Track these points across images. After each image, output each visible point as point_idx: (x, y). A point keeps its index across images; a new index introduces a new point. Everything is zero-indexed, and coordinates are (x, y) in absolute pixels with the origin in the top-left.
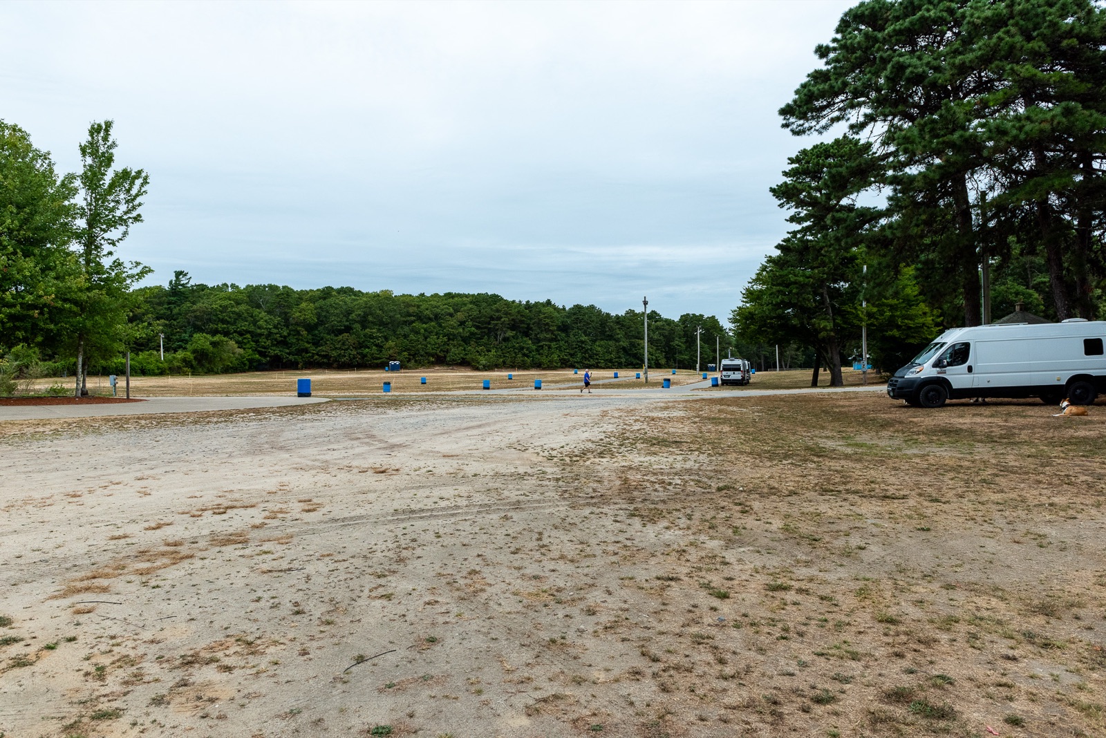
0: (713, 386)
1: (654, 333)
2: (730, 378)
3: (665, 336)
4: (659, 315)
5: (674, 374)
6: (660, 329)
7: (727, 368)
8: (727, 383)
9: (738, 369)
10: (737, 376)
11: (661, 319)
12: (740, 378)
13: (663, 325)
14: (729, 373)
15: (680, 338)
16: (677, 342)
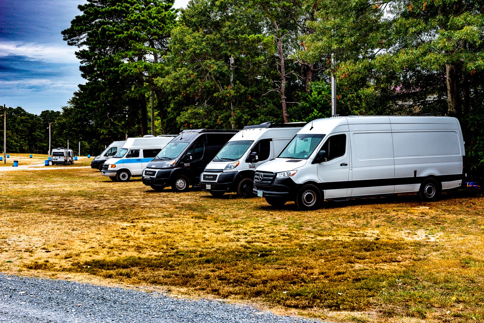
0: (46, 165)
1: (19, 125)
2: (57, 161)
3: (28, 128)
4: (23, 110)
5: (31, 157)
6: (24, 122)
7: (55, 154)
8: (55, 163)
9: (63, 155)
10: (62, 159)
11: (25, 114)
12: (63, 160)
13: (27, 119)
14: (57, 157)
15: (41, 129)
16: (38, 133)
